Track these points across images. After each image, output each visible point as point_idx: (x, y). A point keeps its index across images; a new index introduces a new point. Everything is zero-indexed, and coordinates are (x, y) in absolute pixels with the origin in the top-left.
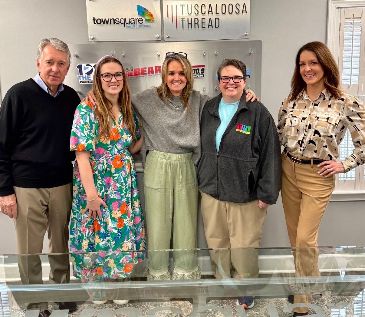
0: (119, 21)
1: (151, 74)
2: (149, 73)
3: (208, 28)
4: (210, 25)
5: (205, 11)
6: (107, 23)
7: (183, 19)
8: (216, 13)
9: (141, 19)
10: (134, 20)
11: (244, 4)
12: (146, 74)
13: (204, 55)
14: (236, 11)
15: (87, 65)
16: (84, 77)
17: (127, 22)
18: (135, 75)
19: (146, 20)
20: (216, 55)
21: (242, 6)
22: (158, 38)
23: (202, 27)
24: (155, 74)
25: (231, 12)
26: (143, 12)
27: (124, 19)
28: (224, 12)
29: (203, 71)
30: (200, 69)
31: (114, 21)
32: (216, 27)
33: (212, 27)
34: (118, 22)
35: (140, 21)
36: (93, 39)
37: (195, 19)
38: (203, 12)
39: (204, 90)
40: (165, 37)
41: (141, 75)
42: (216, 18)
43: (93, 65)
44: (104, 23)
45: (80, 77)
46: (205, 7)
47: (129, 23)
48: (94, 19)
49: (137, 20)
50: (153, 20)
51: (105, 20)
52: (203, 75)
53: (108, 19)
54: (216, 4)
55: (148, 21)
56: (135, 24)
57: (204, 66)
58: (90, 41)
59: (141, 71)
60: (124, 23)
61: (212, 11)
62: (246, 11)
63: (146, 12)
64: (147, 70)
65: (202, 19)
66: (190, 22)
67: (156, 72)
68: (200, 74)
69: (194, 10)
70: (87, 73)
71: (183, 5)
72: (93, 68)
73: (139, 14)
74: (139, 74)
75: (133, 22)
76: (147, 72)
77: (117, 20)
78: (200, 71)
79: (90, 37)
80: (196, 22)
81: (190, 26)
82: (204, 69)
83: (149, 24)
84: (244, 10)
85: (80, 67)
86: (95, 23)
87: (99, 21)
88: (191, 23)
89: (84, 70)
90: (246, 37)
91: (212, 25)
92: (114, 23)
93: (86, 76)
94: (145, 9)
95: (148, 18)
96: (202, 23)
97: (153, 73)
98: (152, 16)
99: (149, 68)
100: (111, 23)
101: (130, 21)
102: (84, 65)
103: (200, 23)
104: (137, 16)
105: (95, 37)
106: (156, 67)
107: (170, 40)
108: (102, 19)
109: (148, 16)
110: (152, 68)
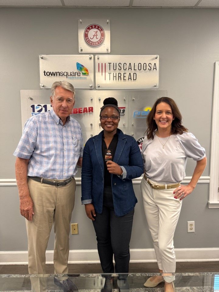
0: (63, 73)
1: (85, 113)
2: (84, 112)
3: (128, 80)
4: (130, 78)
5: (126, 68)
6: (54, 75)
7: (110, 73)
8: (134, 70)
9: (79, 73)
10: (74, 74)
11: (155, 64)
12: (82, 112)
13: (124, 100)
14: (149, 69)
15: (38, 105)
16: (36, 113)
17: (69, 75)
18: (74, 113)
19: (83, 73)
20: (133, 100)
21: (153, 65)
22: (91, 87)
23: (124, 80)
24: (88, 113)
25: (145, 69)
26: (81, 68)
27: (67, 73)
28: (140, 69)
29: (124, 111)
30: (122, 109)
31: (60, 74)
32: (134, 80)
33: (131, 80)
34: (62, 75)
35: (78, 75)
36: (43, 86)
37: (119, 73)
38: (125, 69)
39: (124, 125)
40: (97, 86)
41: (78, 113)
42: (134, 73)
43: (43, 105)
44: (52, 75)
45: (33, 113)
46: (126, 65)
47: (70, 75)
48: (45, 72)
49: (76, 73)
50: (88, 74)
51: (53, 73)
52: (124, 114)
53: (55, 72)
54: (134, 63)
55: (84, 74)
56: (75, 76)
57: (125, 108)
58: (41, 88)
59: (78, 111)
60: (67, 75)
61: (131, 68)
62: (156, 69)
63: (83, 68)
64: (83, 110)
65: (124, 73)
66: (115, 75)
67: (89, 111)
68: (122, 113)
69: (118, 67)
70: (38, 111)
71: (110, 63)
72: (43, 107)
73: (77, 69)
74: (77, 113)
75: (73, 74)
76: (83, 111)
77: (61, 73)
78: (122, 112)
79: (41, 85)
80: (120, 76)
81: (115, 79)
82: (124, 110)
83: (85, 77)
84: (155, 68)
85: (33, 107)
86: (45, 75)
87: (48, 74)
88: (116, 77)
89: (36, 108)
90: (155, 88)
91: (131, 78)
92: (59, 75)
93: (37, 113)
94: (82, 66)
95: (84, 72)
96: (124, 76)
97: (87, 112)
98: (87, 70)
99: (84, 108)
100: (57, 75)
101: (71, 74)
102: (36, 105)
103: (122, 77)
104: (76, 70)
105: (45, 85)
106: (89, 108)
107: (100, 88)
108: (51, 72)
109: (85, 71)
110: (86, 108)
